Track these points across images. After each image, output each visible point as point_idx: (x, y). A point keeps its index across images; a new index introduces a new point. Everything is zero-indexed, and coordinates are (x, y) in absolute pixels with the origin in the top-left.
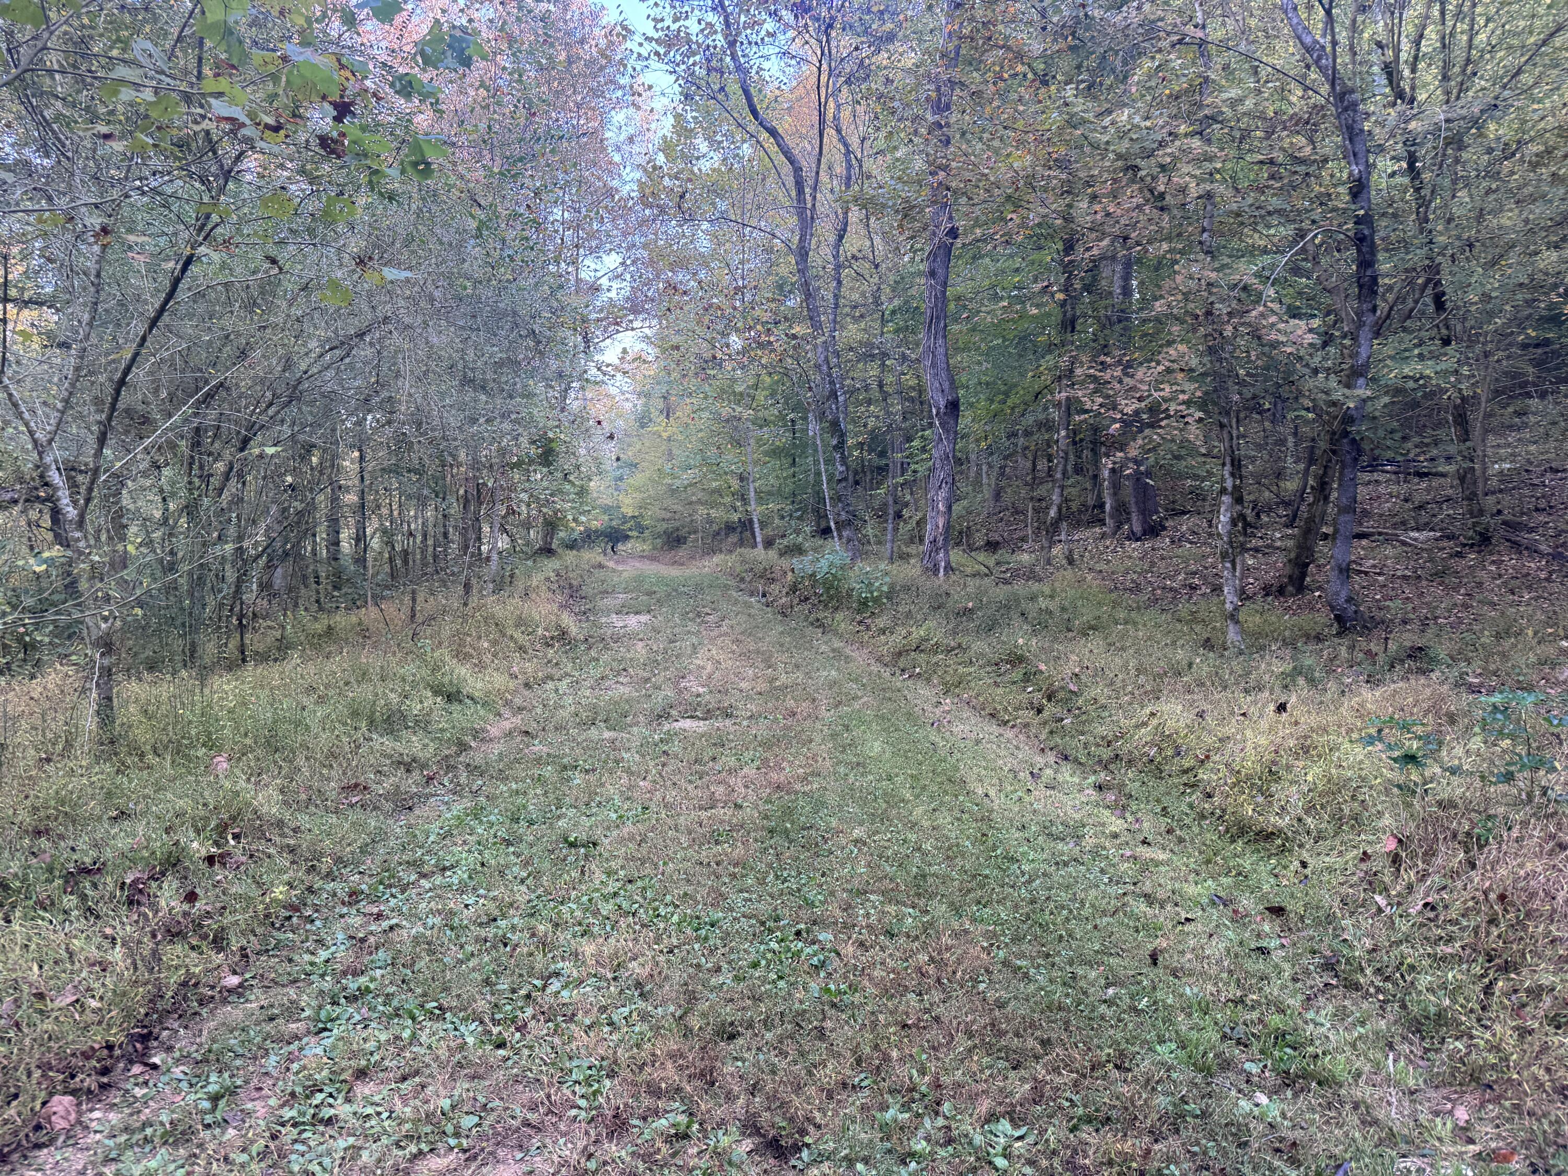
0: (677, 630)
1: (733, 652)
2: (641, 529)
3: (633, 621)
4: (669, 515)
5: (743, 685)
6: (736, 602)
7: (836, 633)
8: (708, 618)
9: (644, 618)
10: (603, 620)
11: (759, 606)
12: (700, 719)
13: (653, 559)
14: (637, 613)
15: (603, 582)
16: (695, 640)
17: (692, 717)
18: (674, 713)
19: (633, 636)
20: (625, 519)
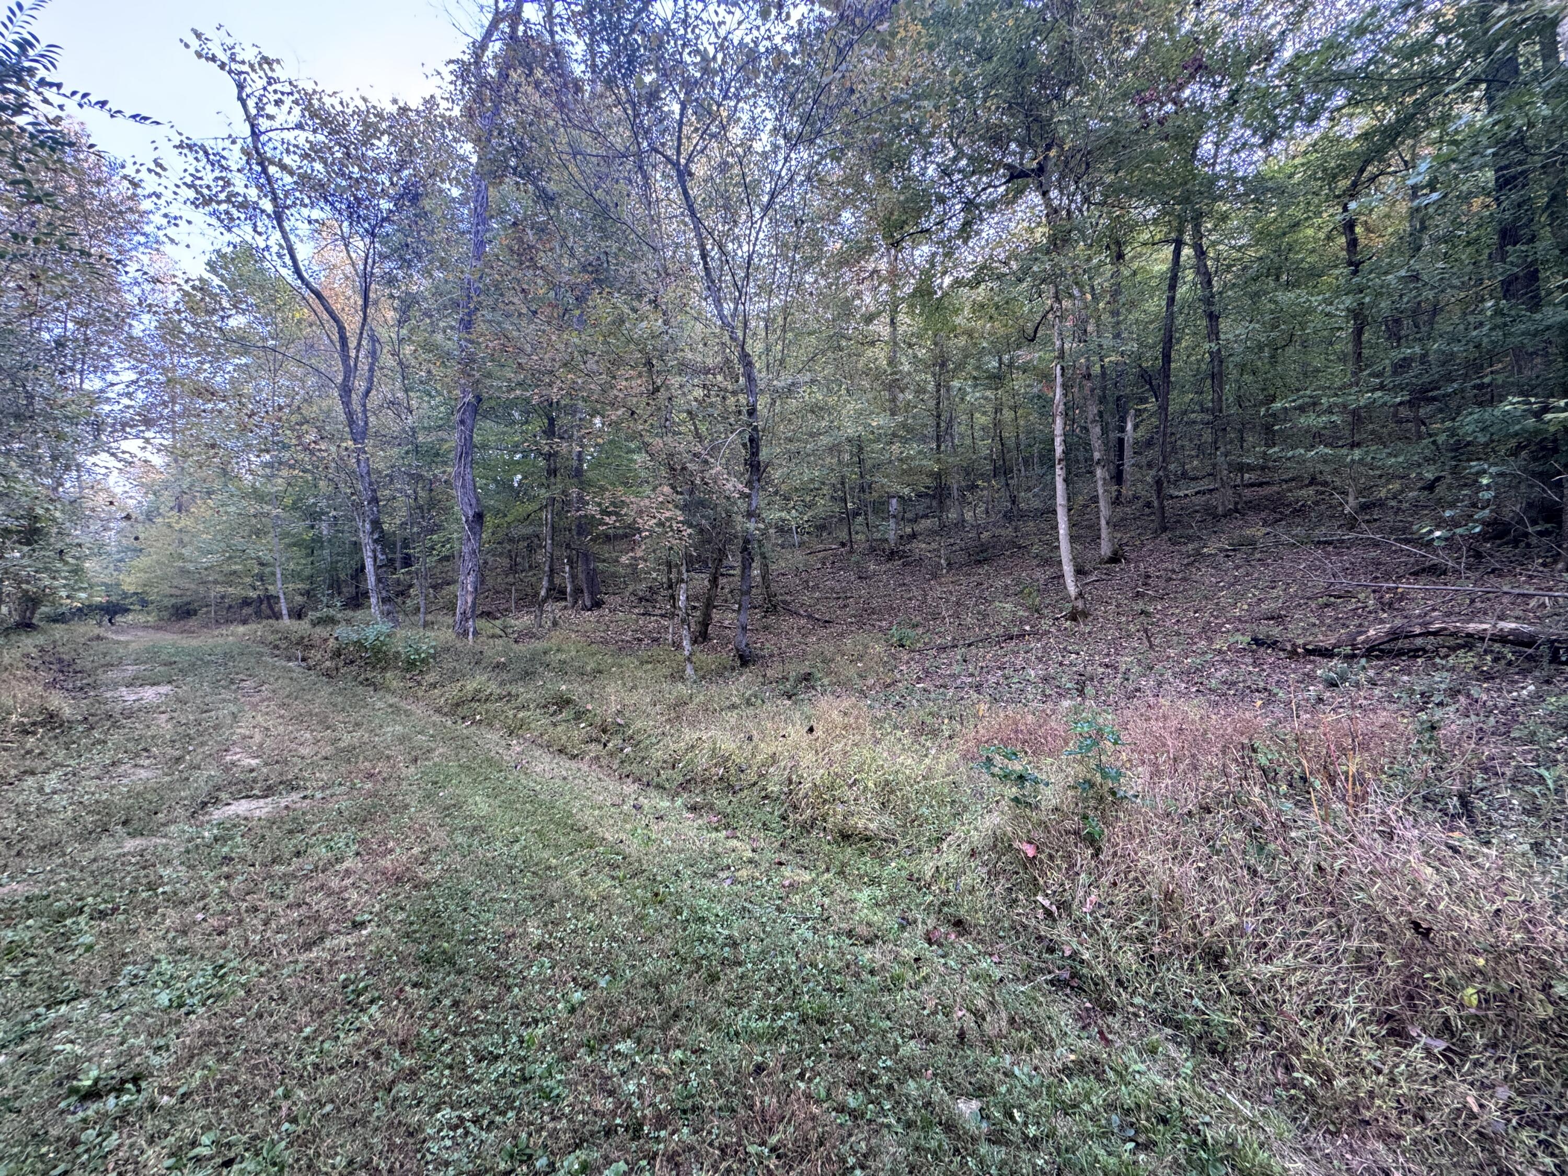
0: (207, 700)
1: (282, 717)
2: (144, 603)
3: (149, 694)
4: (179, 592)
5: (304, 751)
6: (274, 668)
7: (388, 690)
8: (242, 685)
9: (164, 689)
10: (109, 695)
11: (298, 670)
12: (258, 797)
13: (158, 628)
14: (153, 684)
15: (105, 655)
16: (234, 709)
17: (248, 797)
18: (223, 796)
19: (149, 710)
20: (125, 595)
